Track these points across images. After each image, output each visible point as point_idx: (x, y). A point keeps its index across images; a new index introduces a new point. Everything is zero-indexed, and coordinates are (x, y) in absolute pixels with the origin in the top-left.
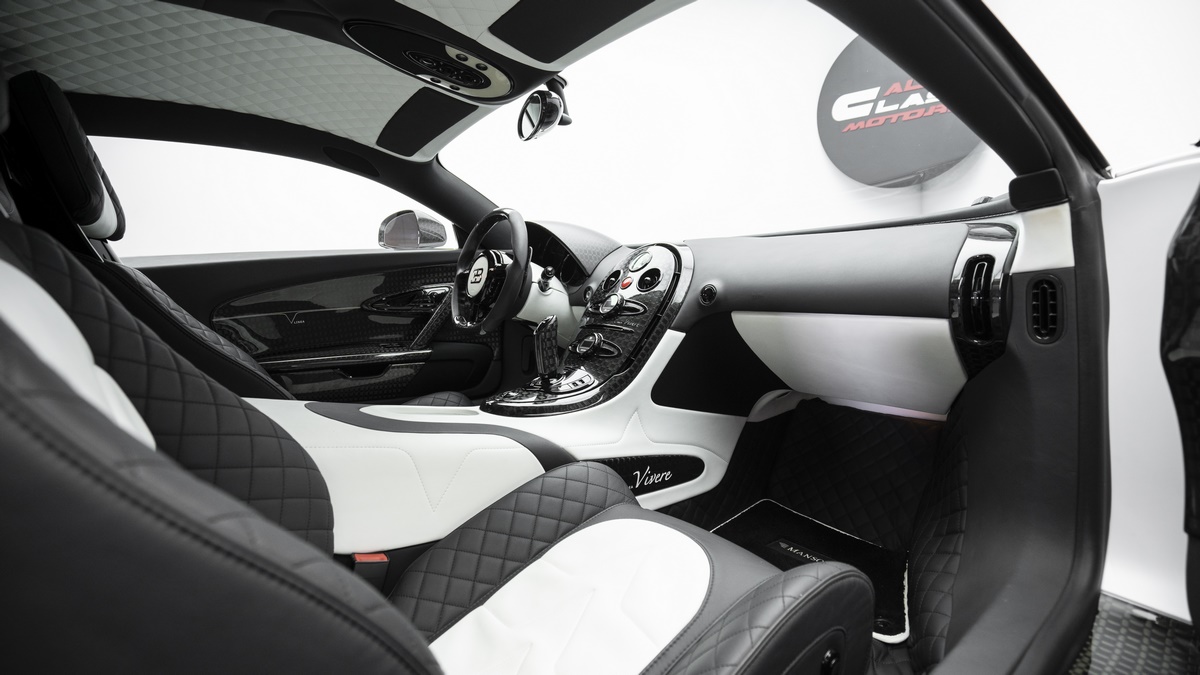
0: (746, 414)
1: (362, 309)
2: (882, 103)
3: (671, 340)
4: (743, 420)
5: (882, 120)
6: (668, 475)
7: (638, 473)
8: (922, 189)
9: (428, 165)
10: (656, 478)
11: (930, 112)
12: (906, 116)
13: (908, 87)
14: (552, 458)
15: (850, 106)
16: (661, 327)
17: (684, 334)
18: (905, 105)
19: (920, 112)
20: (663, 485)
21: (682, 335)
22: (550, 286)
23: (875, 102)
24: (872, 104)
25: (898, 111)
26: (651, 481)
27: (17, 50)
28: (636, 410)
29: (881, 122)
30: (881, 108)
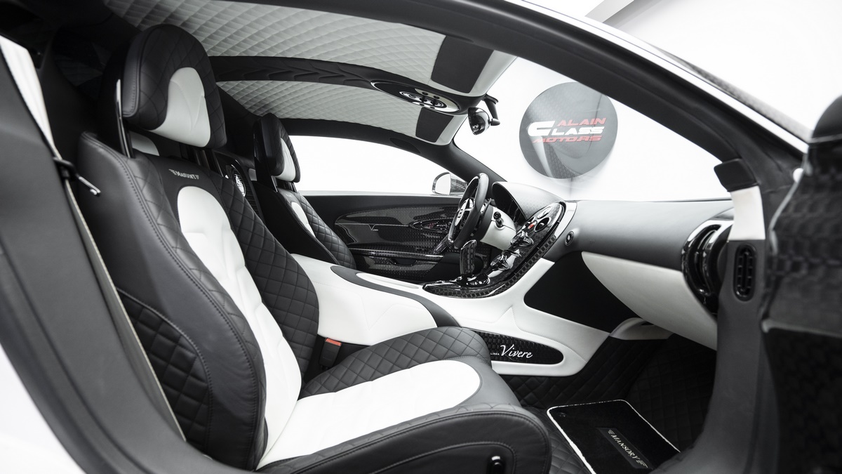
0: (610, 331)
1: (409, 227)
2: (555, 130)
3: (542, 266)
4: (605, 335)
5: (555, 139)
6: (529, 355)
7: (505, 346)
8: (572, 180)
9: (447, 147)
10: (519, 354)
11: (580, 140)
12: (568, 139)
13: (570, 124)
14: (444, 321)
15: (538, 129)
16: (537, 256)
17: (553, 263)
18: (567, 133)
19: (575, 139)
20: (524, 360)
21: (551, 263)
22: (503, 224)
23: (552, 129)
24: (550, 130)
25: (564, 136)
26: (514, 355)
27: (267, 105)
28: (511, 306)
29: (554, 141)
30: (555, 133)
